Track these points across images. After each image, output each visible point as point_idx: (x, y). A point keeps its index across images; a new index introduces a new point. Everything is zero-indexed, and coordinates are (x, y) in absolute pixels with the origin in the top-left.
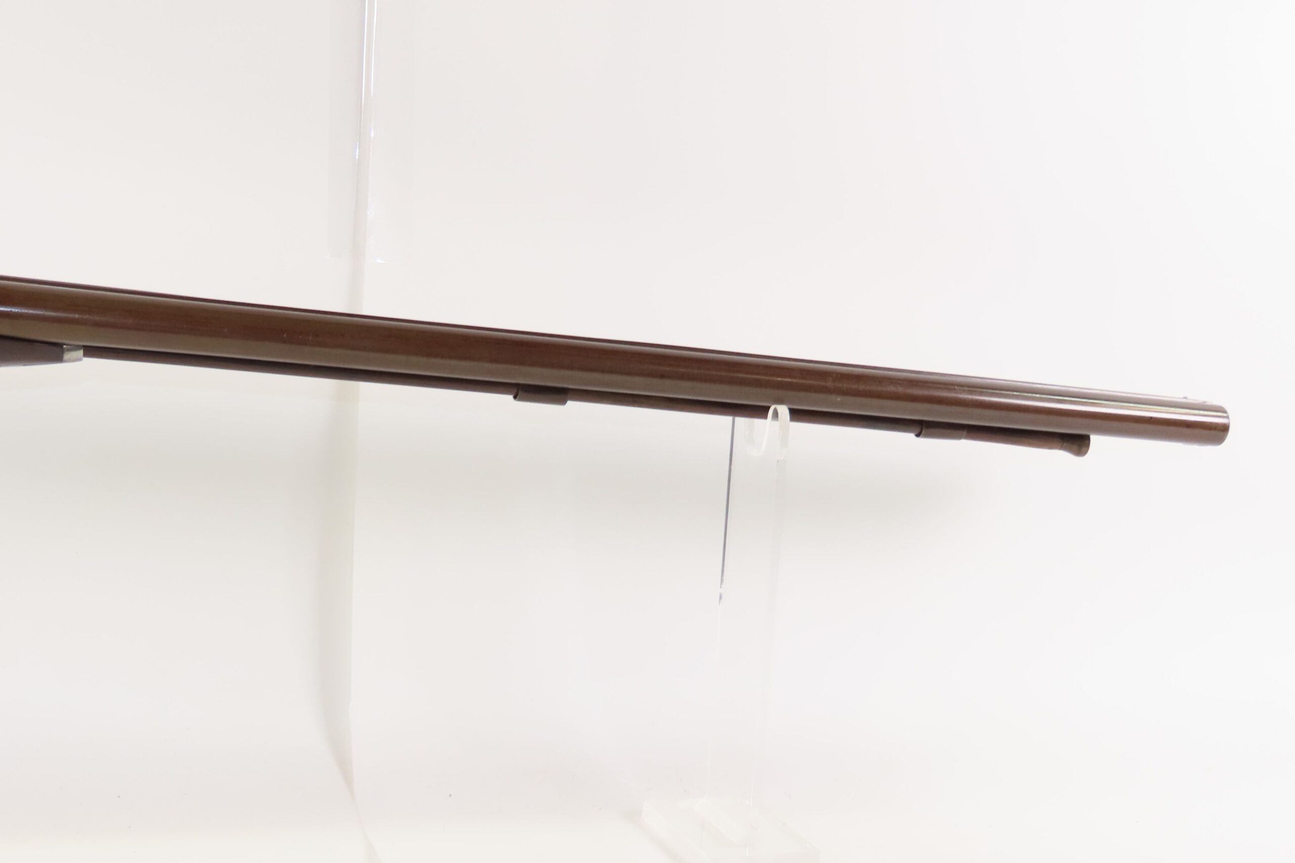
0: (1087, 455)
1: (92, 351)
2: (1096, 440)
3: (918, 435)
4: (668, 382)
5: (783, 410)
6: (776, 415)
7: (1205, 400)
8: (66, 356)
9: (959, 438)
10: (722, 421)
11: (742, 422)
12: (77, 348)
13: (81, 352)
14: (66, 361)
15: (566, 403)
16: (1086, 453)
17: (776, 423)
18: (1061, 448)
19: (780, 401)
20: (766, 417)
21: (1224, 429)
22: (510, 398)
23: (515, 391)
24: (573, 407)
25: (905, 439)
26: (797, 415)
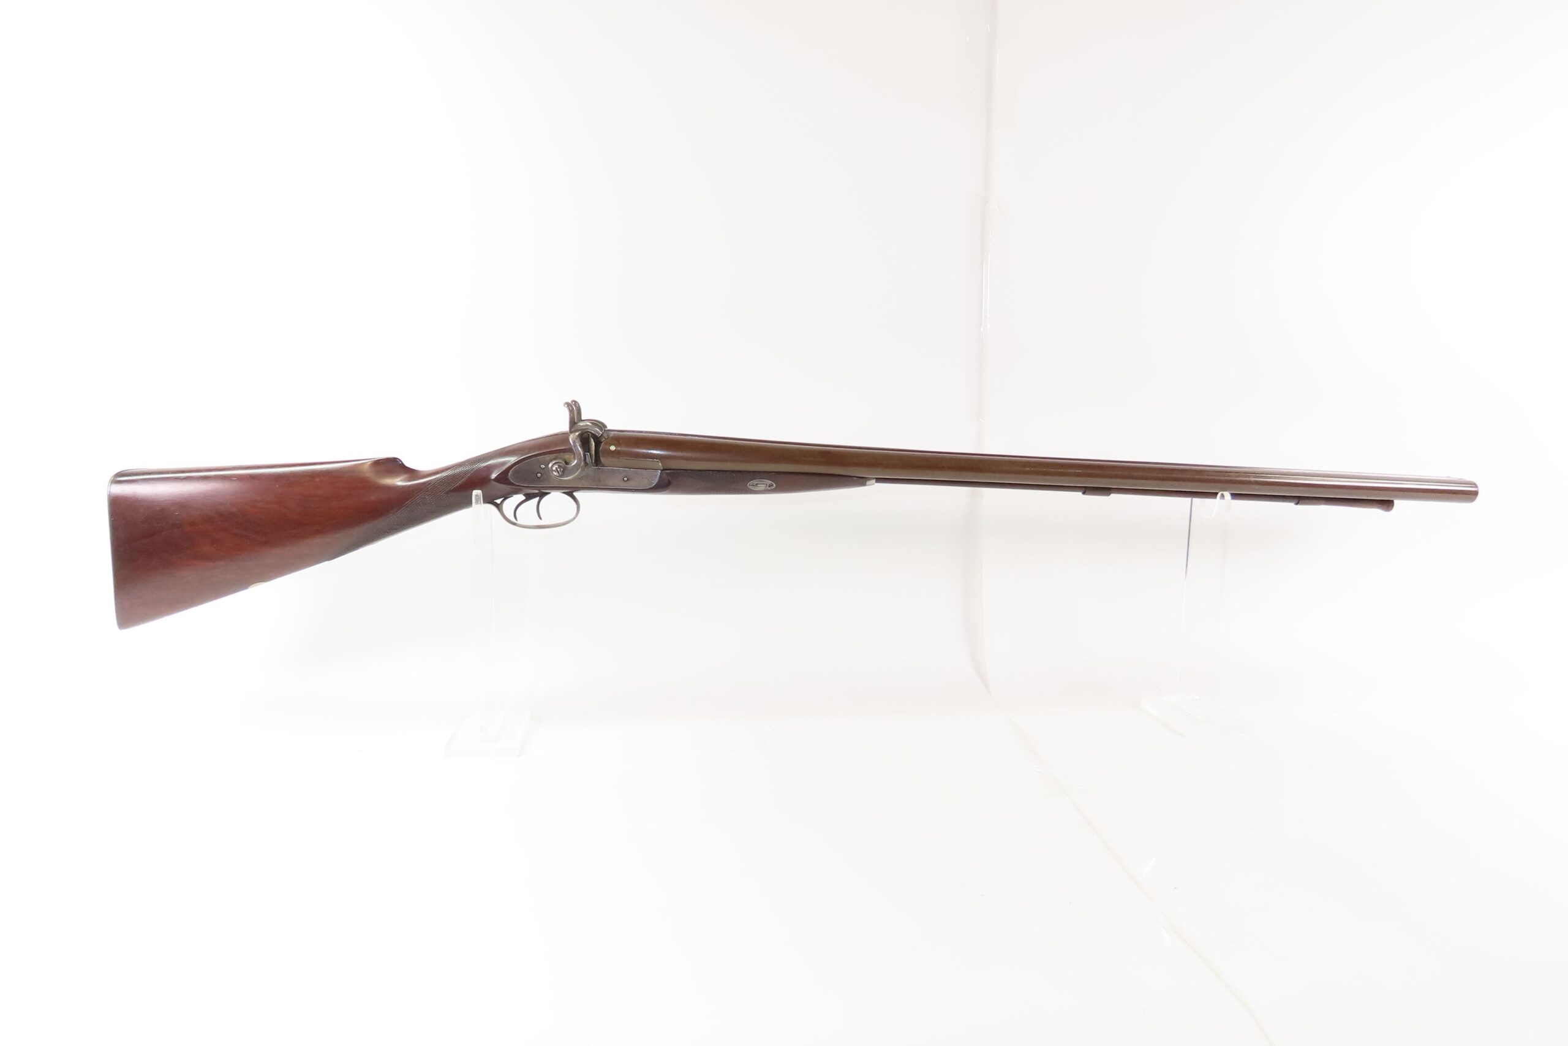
0: (1393, 510)
1: (879, 480)
2: (1397, 502)
3: (1297, 504)
4: (1165, 483)
5: (1227, 495)
6: (1223, 496)
7: (1460, 478)
8: (867, 484)
9: (1320, 504)
10: (1185, 501)
11: (1197, 501)
12: (874, 478)
13: (874, 480)
14: (869, 485)
15: (1110, 495)
16: (1391, 509)
17: (1222, 501)
18: (1379, 508)
19: (1225, 490)
20: (1216, 498)
21: (1476, 493)
22: (1080, 494)
23: (1084, 489)
24: (1114, 497)
25: (1290, 506)
26: (1235, 496)
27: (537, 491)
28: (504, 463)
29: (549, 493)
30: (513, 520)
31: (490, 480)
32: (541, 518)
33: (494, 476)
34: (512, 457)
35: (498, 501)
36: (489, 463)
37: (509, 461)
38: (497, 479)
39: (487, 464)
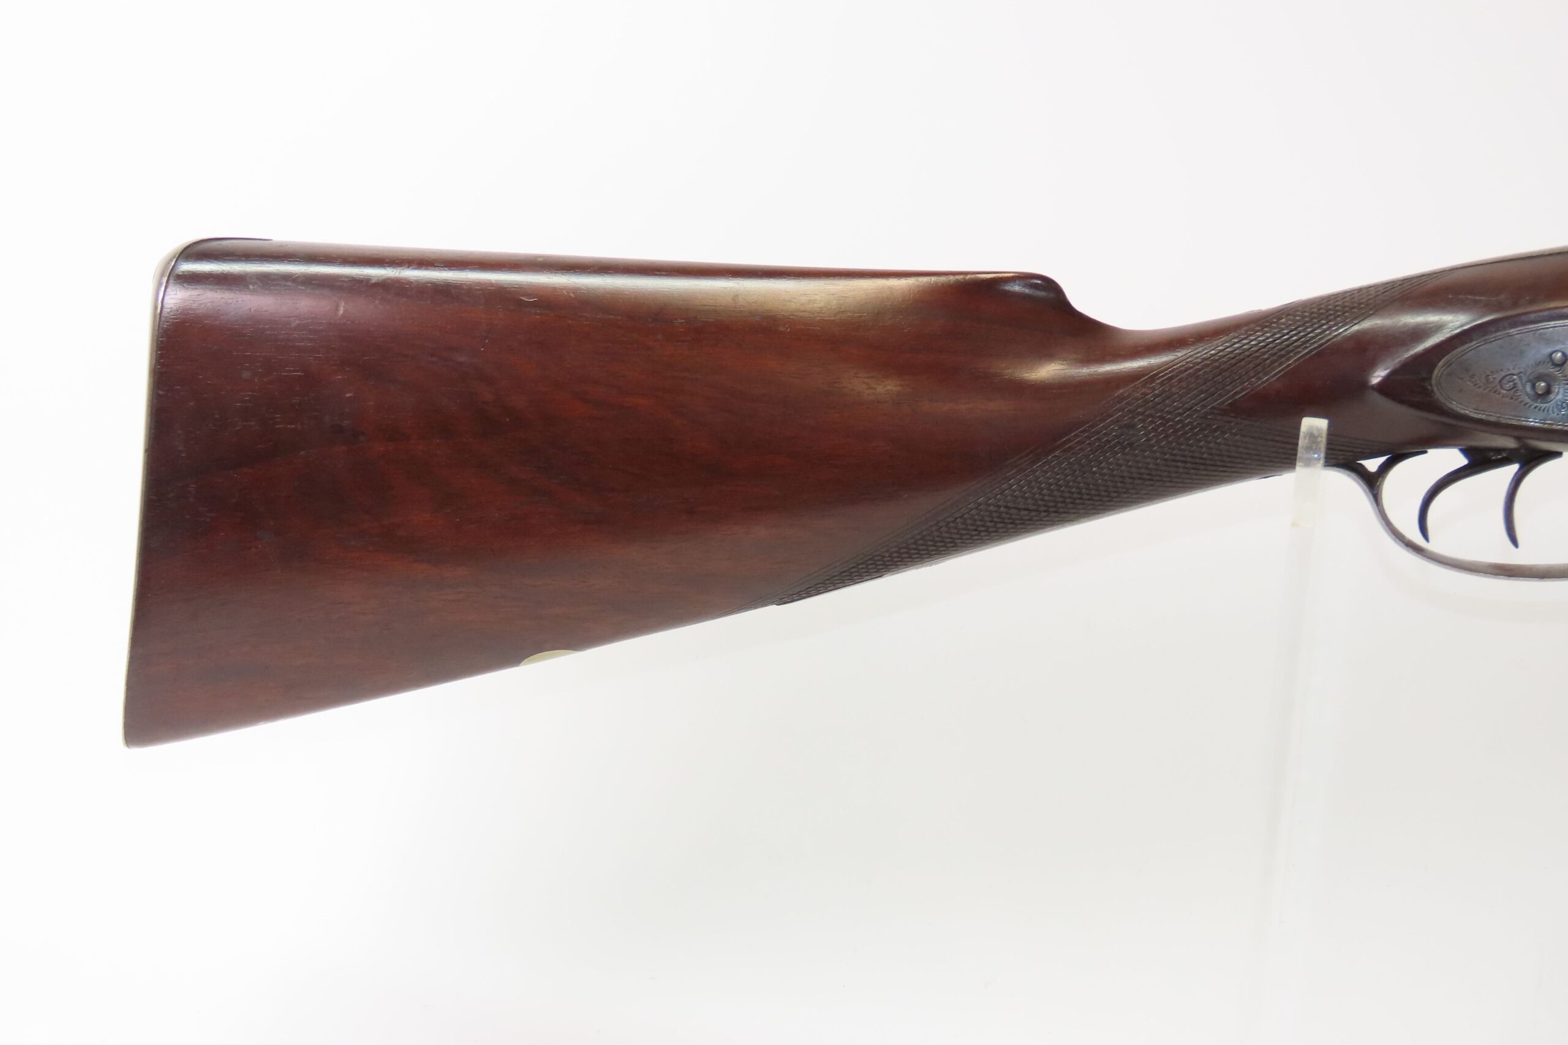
27: (1510, 443)
28: (1418, 333)
29: (1558, 454)
30: (1416, 537)
31: (1363, 386)
32: (1514, 541)
33: (1377, 376)
34: (1451, 312)
35: (1372, 465)
36: (1366, 324)
37: (1438, 328)
38: (1384, 388)
39: (1356, 328)
